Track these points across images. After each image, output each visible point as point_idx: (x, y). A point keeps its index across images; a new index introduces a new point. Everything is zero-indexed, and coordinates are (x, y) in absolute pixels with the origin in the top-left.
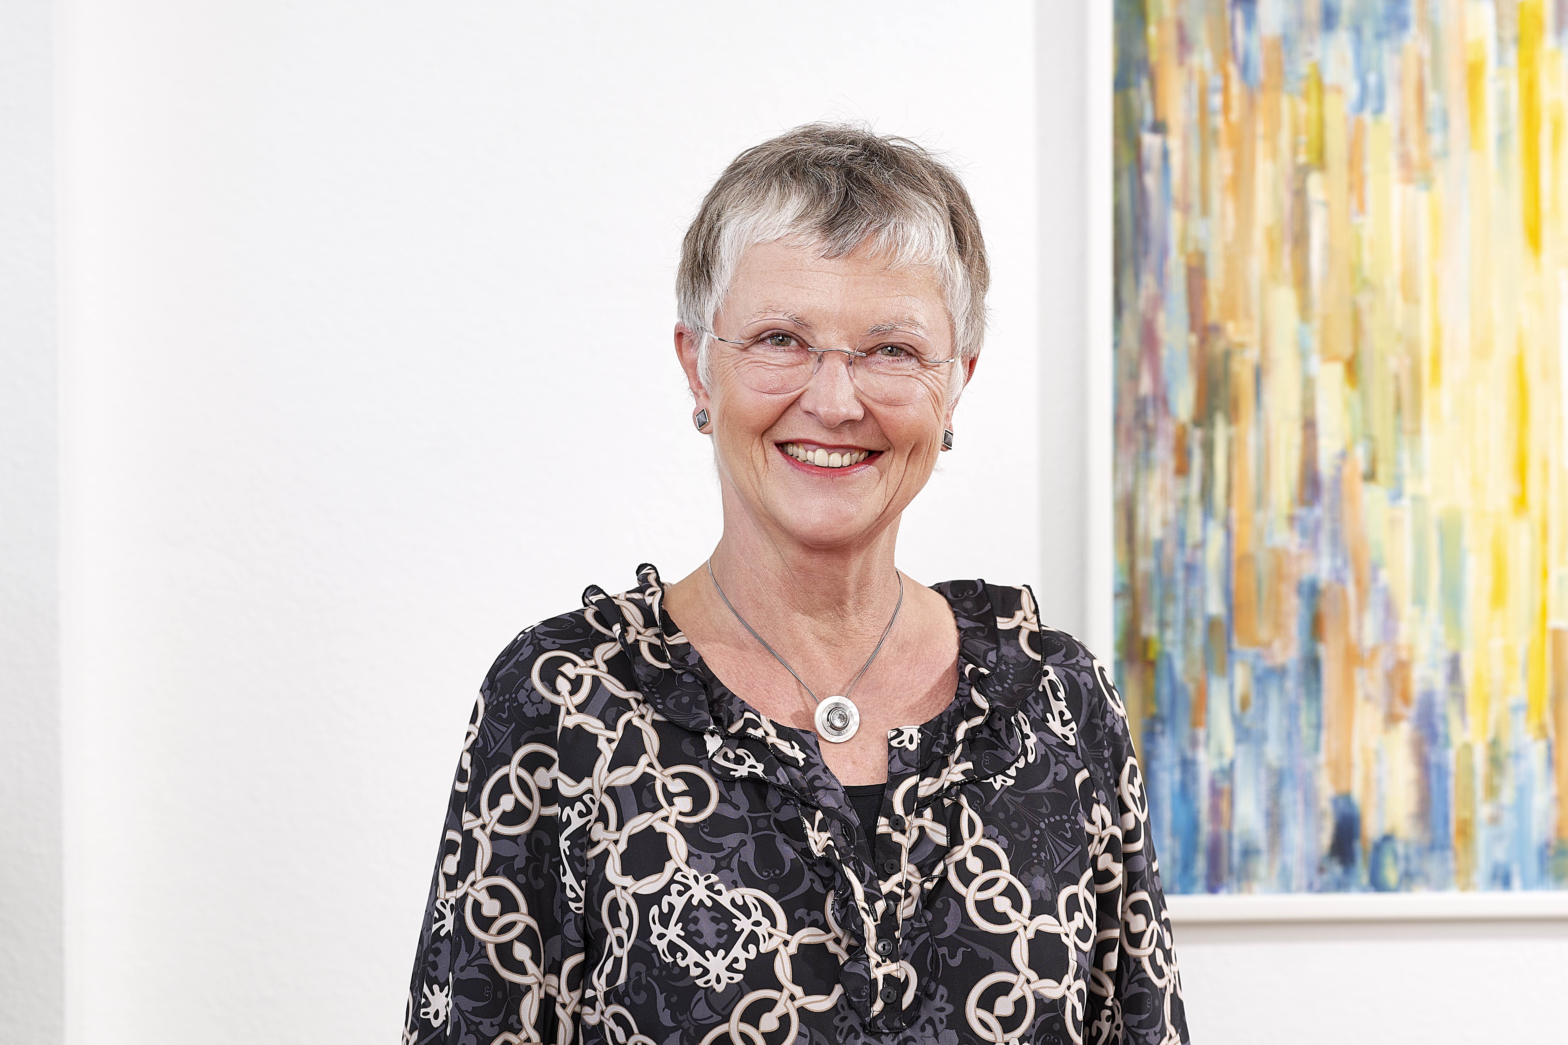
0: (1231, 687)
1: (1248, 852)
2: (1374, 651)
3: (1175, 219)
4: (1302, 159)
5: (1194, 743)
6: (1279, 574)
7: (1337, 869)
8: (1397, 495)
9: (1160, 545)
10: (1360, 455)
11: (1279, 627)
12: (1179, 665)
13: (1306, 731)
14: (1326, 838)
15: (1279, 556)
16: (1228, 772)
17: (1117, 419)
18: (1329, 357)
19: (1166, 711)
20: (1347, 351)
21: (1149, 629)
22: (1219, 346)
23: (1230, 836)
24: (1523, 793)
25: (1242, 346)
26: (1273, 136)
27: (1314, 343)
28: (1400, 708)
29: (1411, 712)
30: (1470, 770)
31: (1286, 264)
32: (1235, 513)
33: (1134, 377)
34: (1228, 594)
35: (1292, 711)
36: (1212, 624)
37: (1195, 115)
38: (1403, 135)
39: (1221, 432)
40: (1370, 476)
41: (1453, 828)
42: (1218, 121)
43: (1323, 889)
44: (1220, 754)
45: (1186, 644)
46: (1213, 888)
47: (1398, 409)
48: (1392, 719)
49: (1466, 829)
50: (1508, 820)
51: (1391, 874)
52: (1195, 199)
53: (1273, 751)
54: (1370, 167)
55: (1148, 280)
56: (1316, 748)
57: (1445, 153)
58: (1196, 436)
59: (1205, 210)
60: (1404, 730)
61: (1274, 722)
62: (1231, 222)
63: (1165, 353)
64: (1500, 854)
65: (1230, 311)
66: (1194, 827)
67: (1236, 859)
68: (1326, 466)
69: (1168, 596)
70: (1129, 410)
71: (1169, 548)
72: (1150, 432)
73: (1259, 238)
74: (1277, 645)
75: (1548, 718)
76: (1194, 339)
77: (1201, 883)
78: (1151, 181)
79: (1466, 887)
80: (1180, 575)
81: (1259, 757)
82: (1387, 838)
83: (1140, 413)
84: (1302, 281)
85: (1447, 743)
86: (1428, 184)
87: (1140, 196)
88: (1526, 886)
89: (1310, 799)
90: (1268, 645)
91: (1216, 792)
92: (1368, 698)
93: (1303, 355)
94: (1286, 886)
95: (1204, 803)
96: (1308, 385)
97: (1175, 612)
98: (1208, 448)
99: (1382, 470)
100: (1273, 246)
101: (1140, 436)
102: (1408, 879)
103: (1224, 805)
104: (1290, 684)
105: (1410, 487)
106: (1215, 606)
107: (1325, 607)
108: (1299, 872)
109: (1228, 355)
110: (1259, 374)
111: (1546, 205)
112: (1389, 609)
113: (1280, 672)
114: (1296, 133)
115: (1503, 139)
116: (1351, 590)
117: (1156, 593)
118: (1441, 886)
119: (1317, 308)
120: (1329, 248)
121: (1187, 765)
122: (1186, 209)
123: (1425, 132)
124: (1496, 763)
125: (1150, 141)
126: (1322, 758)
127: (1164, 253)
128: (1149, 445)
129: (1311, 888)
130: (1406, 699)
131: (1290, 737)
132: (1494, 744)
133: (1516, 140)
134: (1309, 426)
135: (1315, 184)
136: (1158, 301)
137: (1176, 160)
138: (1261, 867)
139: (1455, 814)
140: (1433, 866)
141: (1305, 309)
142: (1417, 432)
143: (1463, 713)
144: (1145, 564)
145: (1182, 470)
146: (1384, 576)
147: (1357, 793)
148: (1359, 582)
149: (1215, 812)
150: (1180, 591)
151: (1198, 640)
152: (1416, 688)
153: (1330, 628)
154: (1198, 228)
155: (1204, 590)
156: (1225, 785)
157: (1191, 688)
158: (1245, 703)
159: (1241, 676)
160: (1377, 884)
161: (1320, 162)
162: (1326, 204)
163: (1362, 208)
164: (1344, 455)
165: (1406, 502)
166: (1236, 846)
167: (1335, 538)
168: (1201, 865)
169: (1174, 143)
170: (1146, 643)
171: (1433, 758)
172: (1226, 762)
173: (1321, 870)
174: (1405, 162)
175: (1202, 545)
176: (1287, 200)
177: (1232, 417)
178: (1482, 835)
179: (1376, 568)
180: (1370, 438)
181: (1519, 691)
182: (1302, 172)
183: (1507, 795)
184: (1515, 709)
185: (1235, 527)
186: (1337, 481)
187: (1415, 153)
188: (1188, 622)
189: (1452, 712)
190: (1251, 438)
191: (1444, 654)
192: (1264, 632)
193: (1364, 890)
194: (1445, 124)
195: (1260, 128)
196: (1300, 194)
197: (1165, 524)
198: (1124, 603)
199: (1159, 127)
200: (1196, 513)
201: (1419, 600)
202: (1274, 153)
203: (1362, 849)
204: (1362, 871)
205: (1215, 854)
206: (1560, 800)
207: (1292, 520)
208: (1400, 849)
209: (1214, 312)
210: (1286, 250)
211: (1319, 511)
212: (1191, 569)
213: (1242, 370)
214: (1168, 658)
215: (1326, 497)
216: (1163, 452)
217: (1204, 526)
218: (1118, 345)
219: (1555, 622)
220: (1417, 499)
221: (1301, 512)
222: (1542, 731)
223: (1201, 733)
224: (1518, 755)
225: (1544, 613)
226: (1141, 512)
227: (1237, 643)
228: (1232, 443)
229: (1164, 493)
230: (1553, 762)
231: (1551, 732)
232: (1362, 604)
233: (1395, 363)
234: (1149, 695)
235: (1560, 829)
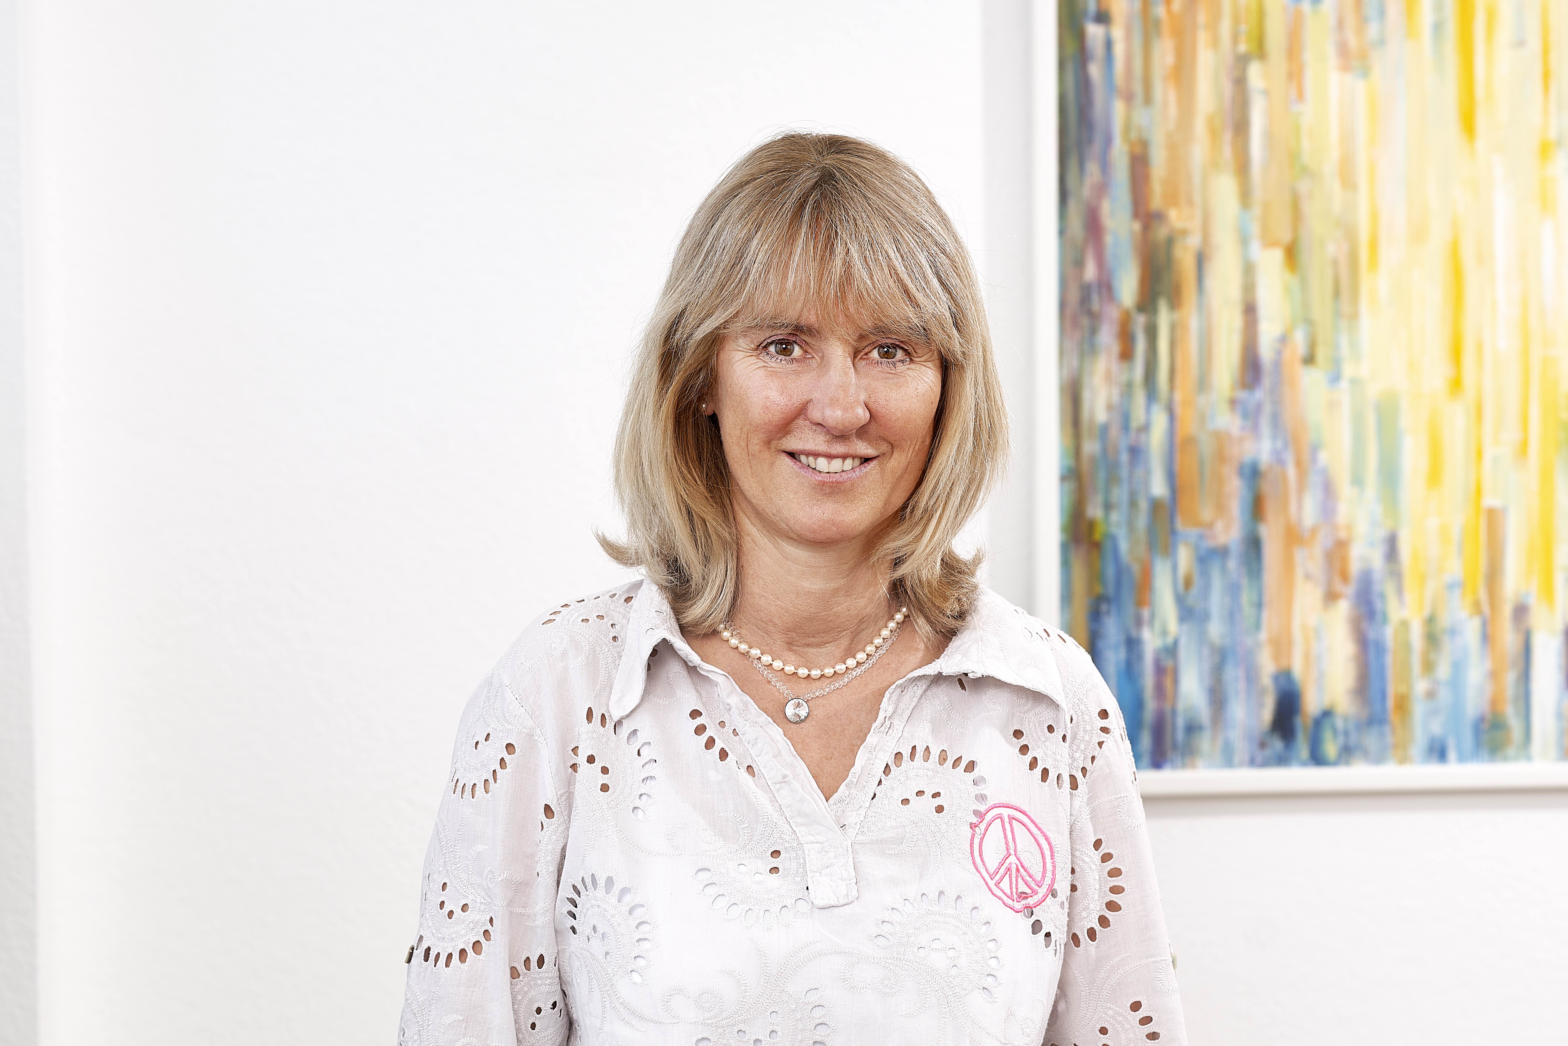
0: (1175, 567)
1: (1192, 729)
2: (1314, 531)
3: (1119, 108)
4: (1243, 48)
5: (1139, 622)
6: (1221, 457)
7: (1278, 745)
8: (1335, 378)
9: (1105, 429)
10: (1299, 339)
11: (1221, 508)
12: (1124, 546)
13: (1248, 610)
14: (1267, 714)
15: (1221, 439)
16: (1172, 650)
17: (1063, 305)
18: (1269, 243)
19: (1111, 590)
20: (1286, 236)
21: (1095, 511)
22: (1161, 233)
23: (1174, 712)
24: (1458, 668)
25: (1184, 233)
26: (1214, 25)
27: (1255, 229)
28: (1339, 587)
29: (1350, 590)
30: (1407, 646)
31: (1227, 152)
32: (1178, 396)
33: (1079, 264)
34: (1171, 477)
35: (1233, 590)
36: (1156, 506)
37: (1137, 5)
38: (1340, 25)
39: (1164, 318)
40: (1309, 360)
41: (1390, 703)
42: (1161, 11)
43: (1265, 764)
44: (1164, 633)
45: (1131, 525)
46: (1157, 763)
47: (1337, 293)
48: (1331, 597)
49: (1403, 704)
50: (1444, 696)
51: (1331, 748)
52: (1138, 88)
53: (1216, 629)
54: (1309, 56)
55: (1093, 168)
56: (1258, 626)
57: (1382, 42)
58: (1140, 320)
59: (1148, 99)
60: (1343, 608)
61: (1217, 601)
62: (1173, 110)
63: (1109, 240)
64: (1436, 728)
65: (1173, 198)
66: (1139, 704)
67: (1180, 735)
68: (1266, 350)
69: (1113, 479)
70: (1074, 296)
71: (1114, 432)
72: (1095, 319)
73: (1200, 126)
74: (1219, 526)
75: (1483, 595)
76: (1137, 226)
77: (1146, 758)
78: (1095, 70)
79: (1403, 760)
80: (1124, 457)
81: (1202, 636)
82: (1327, 714)
83: (1086, 292)
84: (1243, 168)
85: (1385, 620)
86: (1365, 72)
87: (1084, 85)
88: (1462, 758)
89: (1252, 676)
90: (1211, 526)
91: (1160, 670)
92: (1308, 577)
93: (1244, 241)
94: (1228, 761)
95: (1148, 681)
96: (1249, 270)
97: (1120, 494)
98: (1152, 333)
99: (1321, 354)
100: (1214, 134)
101: (1085, 321)
102: (1347, 753)
103: (1168, 683)
104: (1233, 564)
105: (1348, 370)
106: (1158, 488)
107: (1266, 488)
108: (1242, 748)
109: (1170, 242)
110: (1201, 260)
111: (1480, 92)
112: (1328, 490)
113: (1223, 552)
114: (1236, 22)
115: (1438, 28)
116: (1291, 472)
117: (1101, 476)
118: (1379, 759)
119: (1258, 195)
120: (1269, 136)
121: (1132, 644)
122: (1129, 98)
123: (1363, 21)
124: (1432, 639)
125: (1094, 31)
126: (1263, 635)
127: (1108, 141)
128: (1094, 331)
129: (1252, 763)
130: (1345, 577)
131: (1232, 616)
132: (1430, 621)
133: (1451, 28)
134: (1250, 310)
135: (1255, 73)
136: (1102, 188)
137: (1119, 49)
138: (1205, 742)
139: (1393, 689)
140: (1371, 740)
141: (1245, 196)
142: (1354, 316)
143: (1400, 591)
144: (1091, 447)
145: (1126, 355)
146: (1323, 457)
147: (1298, 669)
148: (1299, 463)
149: (1160, 689)
150: (1124, 472)
151: (1142, 521)
152: (1355, 567)
153: (1271, 509)
154: (1140, 117)
155: (1148, 472)
156: (1168, 663)
157: (1136, 568)
158: (1188, 583)
159: (1184, 557)
160: (1317, 759)
161: (1260, 51)
162: (1266, 93)
163: (1301, 96)
164: (1284, 339)
165: (1344, 385)
166: (1180, 722)
167: (1276, 420)
168: (1146, 741)
169: (1118, 33)
170: (1092, 525)
171: (1372, 635)
172: (1170, 640)
173: (1263, 745)
174: (1343, 51)
175: (1146, 428)
176: (1228, 89)
177: (1175, 302)
178: (1419, 710)
179: (1315, 449)
180: (1309, 322)
181: (1454, 568)
182: (1242, 61)
183: (1443, 671)
184: (1451, 587)
185: (1179, 410)
186: (1278, 364)
187: (1353, 41)
188: (1133, 503)
189: (1389, 589)
190: (1194, 323)
191: (1381, 533)
192: (1206, 513)
193: (1304, 764)
194: (1382, 13)
195: (1202, 18)
196: (1240, 83)
197: (1110, 407)
198: (1070, 486)
199: (1103, 18)
200: (1140, 397)
201: (1358, 480)
202: (1215, 42)
203: (1302, 725)
204: (1302, 748)
205: (1159, 731)
206: (1494, 675)
207: (1233, 403)
208: (1340, 724)
209: (1156, 202)
210: (1228, 136)
211: (1259, 394)
212: (1135, 452)
213: (1185, 257)
214: (1114, 539)
215: (1267, 381)
216: (1107, 337)
217: (1148, 410)
218: (1062, 232)
219: (1490, 500)
220: (1355, 382)
221: (1242, 395)
222: (1477, 607)
223: (1146, 613)
224: (1453, 632)
225: (1479, 492)
226: (1086, 395)
227: (1179, 525)
228: (1173, 328)
229: (1108, 376)
230: (1487, 637)
231: (1486, 608)
232: (1301, 487)
233: (1333, 248)
234: (1095, 576)
235: (1494, 703)
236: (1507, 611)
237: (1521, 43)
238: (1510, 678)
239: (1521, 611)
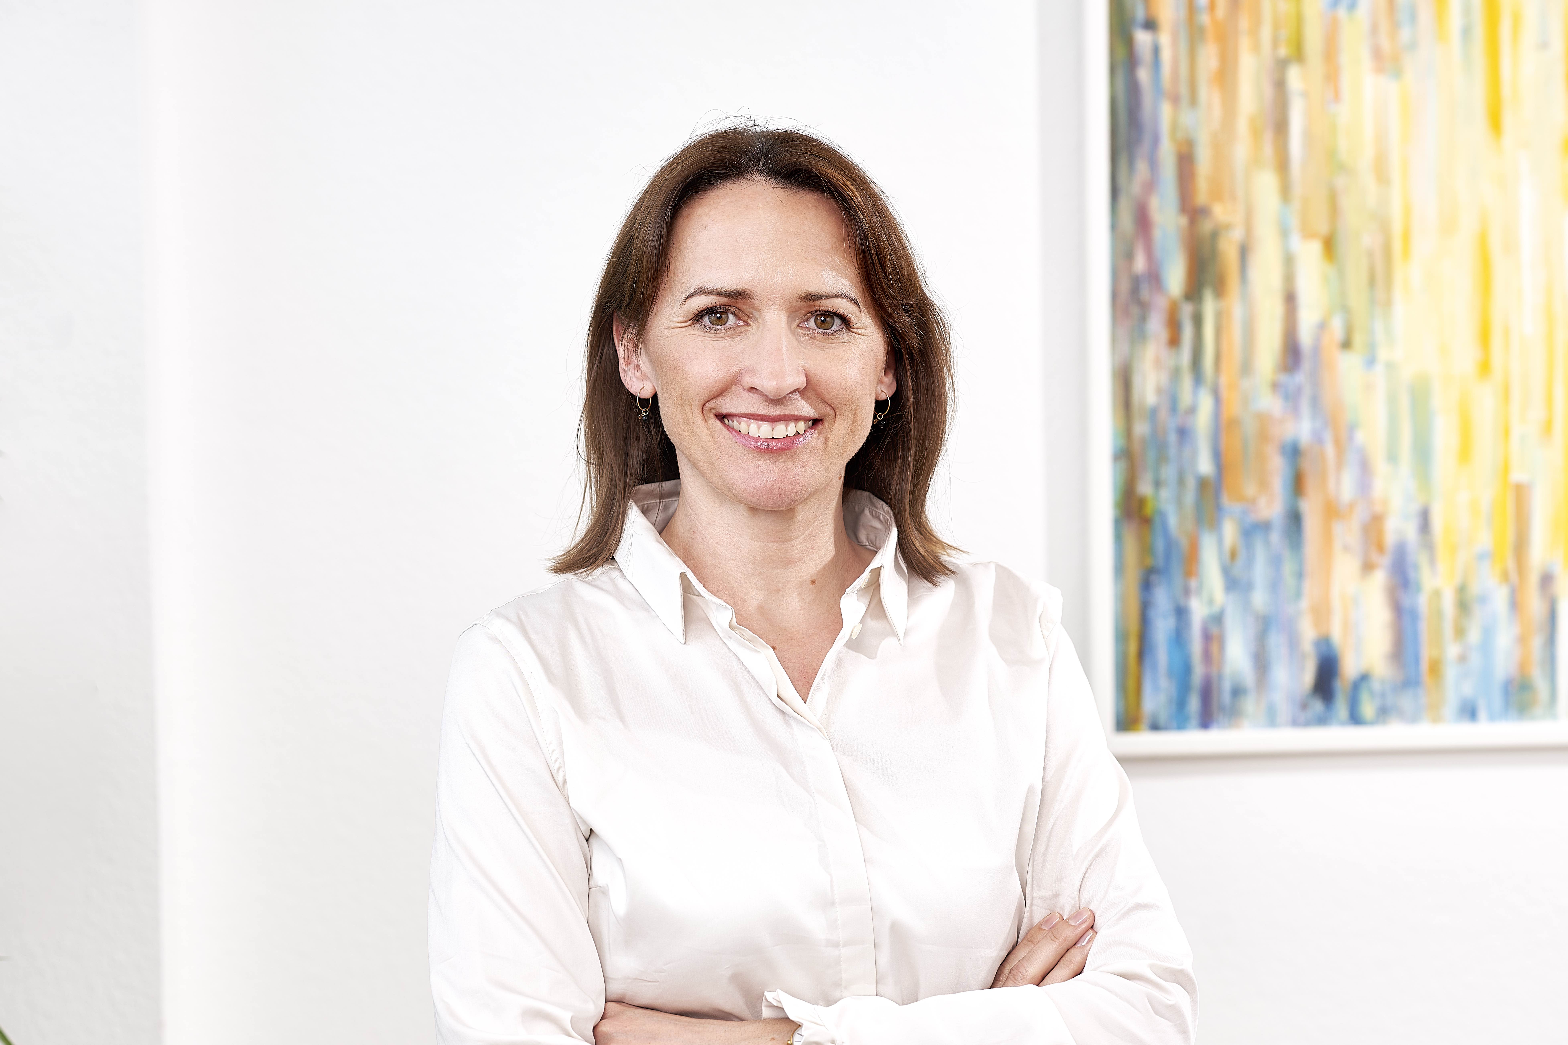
0: (1220, 541)
1: (1238, 692)
2: (1351, 506)
3: (1166, 111)
4: (1283, 52)
5: (1187, 592)
6: (1264, 436)
7: (1318, 706)
8: (1371, 361)
9: (1153, 413)
10: (1337, 326)
11: (1264, 484)
12: (1173, 521)
13: (1289, 579)
14: (1308, 676)
15: (1263, 420)
16: (1218, 619)
17: (1115, 295)
18: (1308, 234)
19: (1160, 562)
20: (1323, 228)
21: (1145, 488)
22: (1206, 227)
23: (1220, 677)
24: (1488, 633)
25: (1228, 227)
26: (1255, 31)
27: (1294, 222)
28: (1375, 557)
29: (1385, 561)
30: (1439, 614)
31: (1268, 150)
32: (1224, 380)
33: (1129, 256)
34: (1217, 456)
35: (1276, 562)
36: (1203, 484)
37: (1183, 13)
38: (1374, 30)
39: (1209, 306)
40: (1346, 344)
41: (1424, 666)
42: (1205, 19)
43: (1307, 724)
44: (1211, 602)
45: (1179, 501)
46: (1206, 721)
47: (1372, 282)
48: (1368, 567)
49: (1436, 668)
50: (1475, 660)
51: (1368, 709)
52: (1184, 90)
53: (1260, 598)
54: (1345, 59)
55: (1142, 167)
56: (1298, 594)
57: (1413, 46)
58: (1187, 310)
59: (1193, 101)
60: (1379, 579)
61: (1260, 572)
62: (1217, 111)
63: (1157, 234)
64: (1468, 689)
65: (1217, 194)
66: (1187, 669)
67: (1226, 697)
68: (1306, 336)
69: (1162, 457)
70: (1125, 286)
71: (1163, 414)
72: (1144, 308)
73: (1243, 127)
74: (1262, 502)
75: (1511, 564)
76: (1184, 221)
77: (1194, 720)
78: (1143, 75)
79: (1437, 719)
80: (1173, 438)
81: (1246, 605)
82: (1364, 678)
83: (1136, 283)
84: (1283, 165)
85: (1418, 589)
86: (1397, 73)
87: (1133, 90)
88: (1492, 718)
89: (1293, 643)
90: (1253, 501)
91: (1207, 637)
92: (1346, 548)
93: (1284, 233)
94: (1272, 721)
95: (1196, 646)
96: (1289, 262)
97: (1169, 472)
98: (1198, 320)
99: (1358, 339)
100: (1256, 134)
101: (1135, 310)
102: (1384, 713)
103: (1215, 649)
104: (1276, 537)
105: (1383, 354)
106: (1205, 466)
107: (1307, 465)
108: (1284, 709)
109: (1215, 235)
110: (1244, 252)
111: (1506, 90)
112: (1365, 468)
113: (1265, 527)
114: (1276, 27)
115: (1467, 32)
116: (1330, 450)
117: (1151, 456)
118: (1414, 719)
119: (1298, 190)
120: (1308, 136)
121: (1181, 613)
122: (1176, 100)
123: (1395, 26)
124: (1463, 606)
125: (1142, 38)
126: (1305, 604)
127: (1156, 141)
128: (1143, 318)
129: (1295, 723)
130: (1380, 548)
131: (1275, 586)
132: (1462, 590)
133: (1479, 32)
134: (1290, 299)
135: (1294, 77)
136: (1151, 186)
137: (1166, 55)
138: (1249, 704)
139: (1426, 653)
140: (1406, 701)
141: (1285, 191)
142: (1388, 303)
143: (1432, 561)
144: (1141, 428)
145: (1174, 341)
146: (1360, 437)
147: (1337, 635)
148: (1337, 443)
149: (1207, 656)
150: (1172, 451)
151: (1190, 496)
152: (1390, 539)
153: (1311, 485)
154: (1187, 118)
155: (1195, 453)
156: (1214, 630)
157: (1184, 543)
158: (1233, 555)
159: (1230, 531)
160: (1355, 719)
161: (1299, 55)
162: (1305, 95)
163: (1337, 97)
164: (1322, 326)
165: (1379, 368)
166: (1227, 686)
167: (1316, 402)
168: (1194, 704)
169: (1165, 39)
170: (1142, 502)
171: (1406, 602)
172: (1216, 609)
173: (1304, 706)
174: (1377, 54)
175: (1192, 410)
176: (1268, 91)
177: (1220, 291)
178: (1451, 673)
179: (1352, 428)
180: (1346, 310)
181: (1484, 540)
182: (1282, 65)
183: (1474, 635)
184: (1482, 557)
185: (1224, 393)
186: (1317, 349)
187: (1386, 44)
188: (1181, 481)
189: (1422, 560)
190: (1237, 311)
191: (1414, 507)
192: (1250, 490)
193: (1342, 724)
194: (1413, 17)
195: (1244, 23)
196: (1280, 85)
197: (1159, 391)
198: (1122, 465)
199: (1150, 25)
200: (1187, 381)
201: (1392, 457)
202: (1256, 47)
203: (1341, 687)
204: (1341, 707)
205: (1207, 694)
206: (1522, 640)
207: (1275, 386)
208: (1376, 686)
209: (1202, 196)
210: (1268, 137)
211: (1301, 378)
212: (1184, 433)
213: (1228, 248)
214: (1162, 515)
215: (1306, 365)
216: (1156, 325)
217: (1195, 393)
218: (1114, 226)
219: (1518, 476)
220: (1390, 366)
221: (1283, 378)
222: (1505, 576)
223: (1193, 583)
224: (1483, 599)
225: (1506, 468)
226: (1137, 381)
227: (1226, 500)
228: (1219, 316)
229: (1158, 363)
230: (1515, 604)
231: (1514, 576)
232: (1340, 463)
233: (1369, 240)
234: (1146, 549)
235: (1523, 666)
236: (1533, 579)
237: (1544, 45)
238: (1537, 643)
239: (1547, 580)
